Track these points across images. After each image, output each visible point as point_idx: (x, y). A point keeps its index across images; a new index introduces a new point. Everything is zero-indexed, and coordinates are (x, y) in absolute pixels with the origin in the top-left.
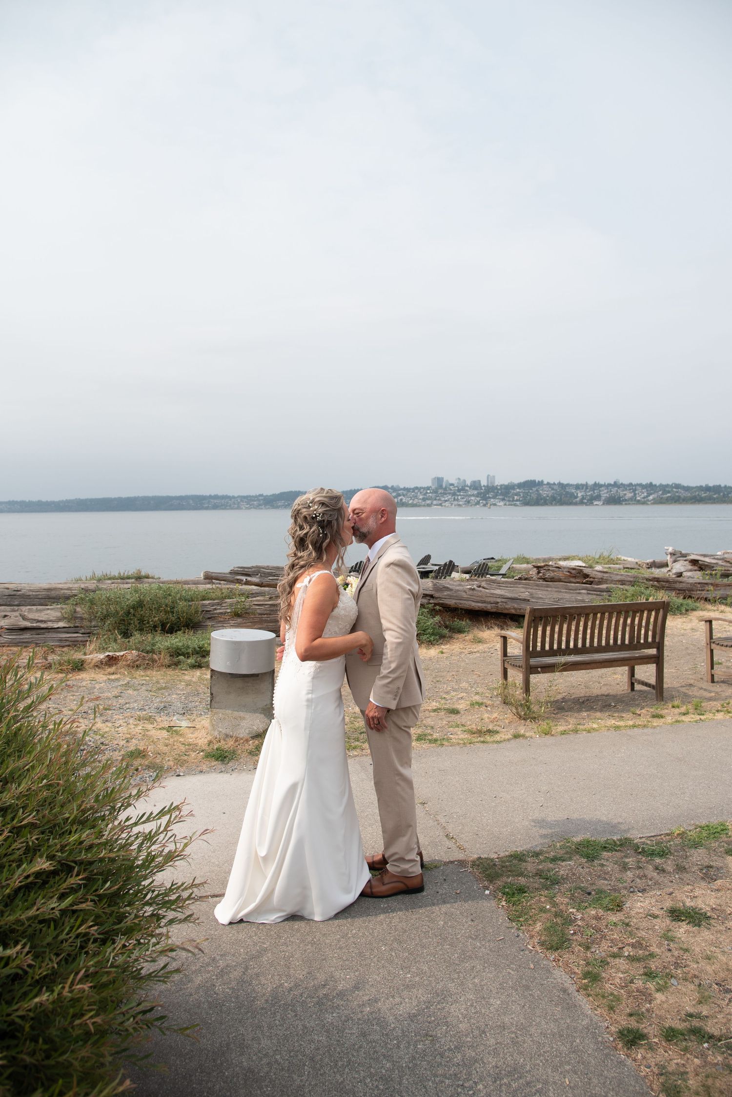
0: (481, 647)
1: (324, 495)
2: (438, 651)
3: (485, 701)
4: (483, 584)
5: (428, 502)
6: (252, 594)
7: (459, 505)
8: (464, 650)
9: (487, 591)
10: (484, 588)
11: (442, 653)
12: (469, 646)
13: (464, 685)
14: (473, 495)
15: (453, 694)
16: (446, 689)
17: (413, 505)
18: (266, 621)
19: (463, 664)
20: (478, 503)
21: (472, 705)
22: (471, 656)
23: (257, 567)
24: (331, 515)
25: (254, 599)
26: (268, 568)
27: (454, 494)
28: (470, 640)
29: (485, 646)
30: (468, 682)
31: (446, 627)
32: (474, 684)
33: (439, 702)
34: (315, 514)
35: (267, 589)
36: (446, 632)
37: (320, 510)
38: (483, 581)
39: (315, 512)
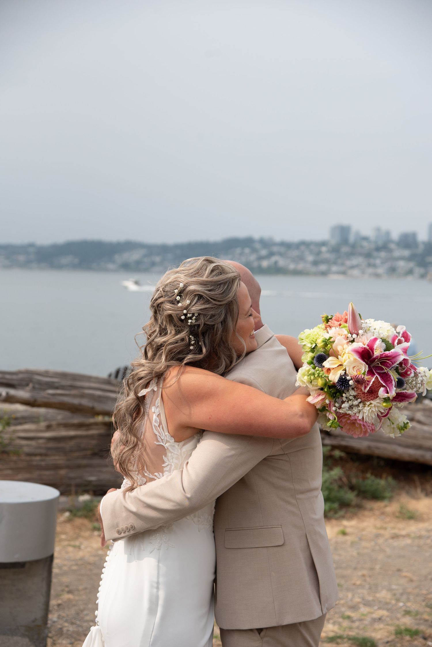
0: (413, 528)
1: (204, 278)
2: (337, 529)
3: (422, 628)
4: (419, 416)
5: (323, 267)
6: (16, 419)
7: (377, 276)
8: (382, 532)
9: (426, 428)
10: (419, 422)
11: (344, 533)
12: (391, 525)
13: (383, 595)
14: (402, 258)
15: (364, 610)
16: (351, 600)
17: (297, 273)
18: (39, 468)
19: (381, 556)
20: (410, 272)
21: (399, 633)
22: (396, 543)
23: (27, 372)
24: (213, 316)
25: (19, 427)
26: (46, 374)
27: (368, 255)
28: (394, 513)
29: (421, 525)
30: (390, 590)
31: (352, 488)
32: (402, 594)
33: (340, 624)
34: (185, 315)
35: (42, 411)
36: (350, 496)
37: (195, 309)
38: (418, 410)
39: (185, 312)
